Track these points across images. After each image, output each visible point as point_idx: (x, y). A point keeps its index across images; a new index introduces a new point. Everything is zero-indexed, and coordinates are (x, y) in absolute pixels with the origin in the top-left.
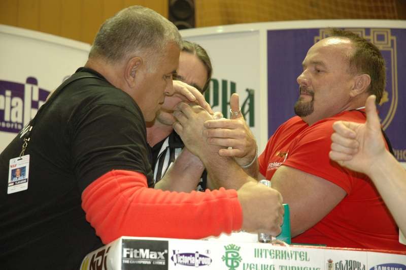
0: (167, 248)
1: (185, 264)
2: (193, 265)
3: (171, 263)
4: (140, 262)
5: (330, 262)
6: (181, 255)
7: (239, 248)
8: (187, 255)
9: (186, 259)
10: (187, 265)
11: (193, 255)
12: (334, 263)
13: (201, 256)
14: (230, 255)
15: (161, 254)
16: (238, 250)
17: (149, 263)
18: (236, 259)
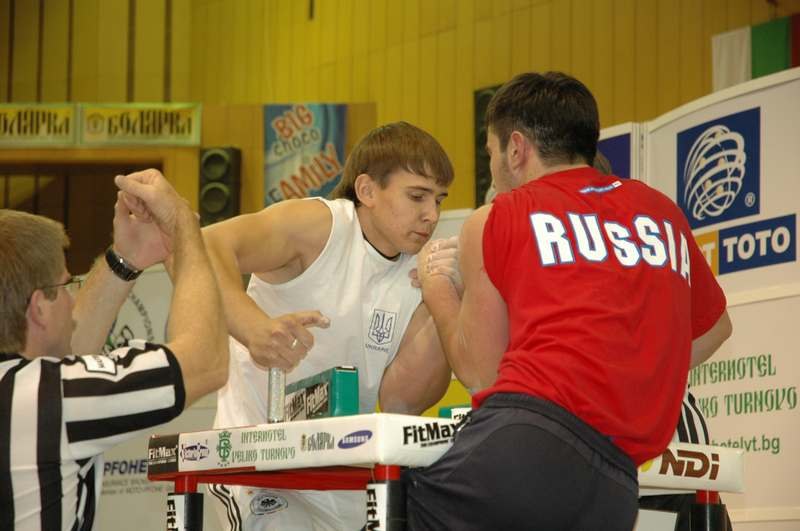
0: (177, 443)
1: (189, 459)
2: (195, 459)
3: (180, 459)
4: (159, 462)
5: (304, 437)
6: (187, 449)
7: (230, 434)
8: (191, 448)
9: (191, 453)
10: (191, 459)
11: (196, 447)
12: (307, 438)
13: (202, 448)
14: (222, 445)
15: (173, 450)
16: (229, 436)
17: (165, 462)
18: (227, 447)
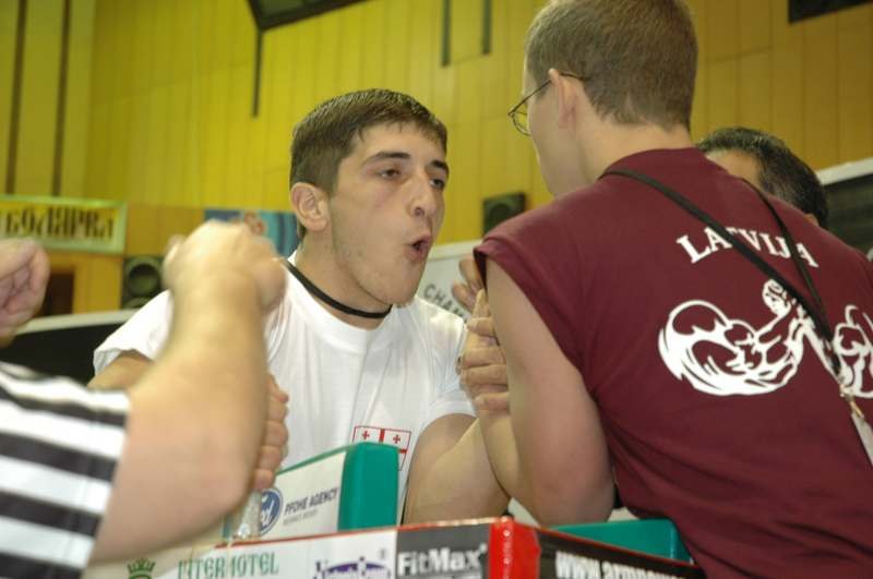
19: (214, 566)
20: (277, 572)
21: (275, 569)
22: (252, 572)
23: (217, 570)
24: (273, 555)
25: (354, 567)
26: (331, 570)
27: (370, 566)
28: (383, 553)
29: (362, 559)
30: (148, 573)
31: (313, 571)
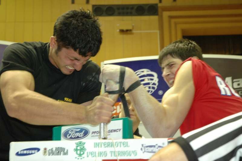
19: (107, 144)
20: (129, 147)
21: (128, 146)
22: (120, 146)
23: (108, 145)
24: (127, 142)
25: (154, 146)
26: (147, 147)
27: (160, 147)
28: (163, 144)
29: (157, 145)
30: (83, 145)
31: (141, 147)
